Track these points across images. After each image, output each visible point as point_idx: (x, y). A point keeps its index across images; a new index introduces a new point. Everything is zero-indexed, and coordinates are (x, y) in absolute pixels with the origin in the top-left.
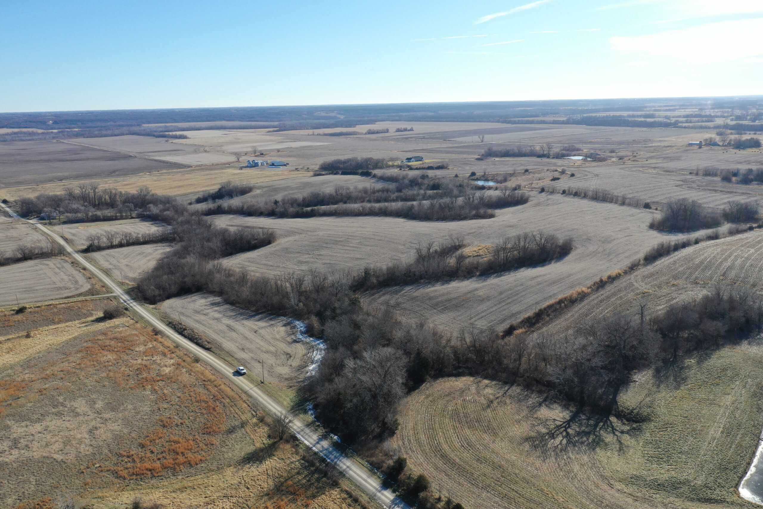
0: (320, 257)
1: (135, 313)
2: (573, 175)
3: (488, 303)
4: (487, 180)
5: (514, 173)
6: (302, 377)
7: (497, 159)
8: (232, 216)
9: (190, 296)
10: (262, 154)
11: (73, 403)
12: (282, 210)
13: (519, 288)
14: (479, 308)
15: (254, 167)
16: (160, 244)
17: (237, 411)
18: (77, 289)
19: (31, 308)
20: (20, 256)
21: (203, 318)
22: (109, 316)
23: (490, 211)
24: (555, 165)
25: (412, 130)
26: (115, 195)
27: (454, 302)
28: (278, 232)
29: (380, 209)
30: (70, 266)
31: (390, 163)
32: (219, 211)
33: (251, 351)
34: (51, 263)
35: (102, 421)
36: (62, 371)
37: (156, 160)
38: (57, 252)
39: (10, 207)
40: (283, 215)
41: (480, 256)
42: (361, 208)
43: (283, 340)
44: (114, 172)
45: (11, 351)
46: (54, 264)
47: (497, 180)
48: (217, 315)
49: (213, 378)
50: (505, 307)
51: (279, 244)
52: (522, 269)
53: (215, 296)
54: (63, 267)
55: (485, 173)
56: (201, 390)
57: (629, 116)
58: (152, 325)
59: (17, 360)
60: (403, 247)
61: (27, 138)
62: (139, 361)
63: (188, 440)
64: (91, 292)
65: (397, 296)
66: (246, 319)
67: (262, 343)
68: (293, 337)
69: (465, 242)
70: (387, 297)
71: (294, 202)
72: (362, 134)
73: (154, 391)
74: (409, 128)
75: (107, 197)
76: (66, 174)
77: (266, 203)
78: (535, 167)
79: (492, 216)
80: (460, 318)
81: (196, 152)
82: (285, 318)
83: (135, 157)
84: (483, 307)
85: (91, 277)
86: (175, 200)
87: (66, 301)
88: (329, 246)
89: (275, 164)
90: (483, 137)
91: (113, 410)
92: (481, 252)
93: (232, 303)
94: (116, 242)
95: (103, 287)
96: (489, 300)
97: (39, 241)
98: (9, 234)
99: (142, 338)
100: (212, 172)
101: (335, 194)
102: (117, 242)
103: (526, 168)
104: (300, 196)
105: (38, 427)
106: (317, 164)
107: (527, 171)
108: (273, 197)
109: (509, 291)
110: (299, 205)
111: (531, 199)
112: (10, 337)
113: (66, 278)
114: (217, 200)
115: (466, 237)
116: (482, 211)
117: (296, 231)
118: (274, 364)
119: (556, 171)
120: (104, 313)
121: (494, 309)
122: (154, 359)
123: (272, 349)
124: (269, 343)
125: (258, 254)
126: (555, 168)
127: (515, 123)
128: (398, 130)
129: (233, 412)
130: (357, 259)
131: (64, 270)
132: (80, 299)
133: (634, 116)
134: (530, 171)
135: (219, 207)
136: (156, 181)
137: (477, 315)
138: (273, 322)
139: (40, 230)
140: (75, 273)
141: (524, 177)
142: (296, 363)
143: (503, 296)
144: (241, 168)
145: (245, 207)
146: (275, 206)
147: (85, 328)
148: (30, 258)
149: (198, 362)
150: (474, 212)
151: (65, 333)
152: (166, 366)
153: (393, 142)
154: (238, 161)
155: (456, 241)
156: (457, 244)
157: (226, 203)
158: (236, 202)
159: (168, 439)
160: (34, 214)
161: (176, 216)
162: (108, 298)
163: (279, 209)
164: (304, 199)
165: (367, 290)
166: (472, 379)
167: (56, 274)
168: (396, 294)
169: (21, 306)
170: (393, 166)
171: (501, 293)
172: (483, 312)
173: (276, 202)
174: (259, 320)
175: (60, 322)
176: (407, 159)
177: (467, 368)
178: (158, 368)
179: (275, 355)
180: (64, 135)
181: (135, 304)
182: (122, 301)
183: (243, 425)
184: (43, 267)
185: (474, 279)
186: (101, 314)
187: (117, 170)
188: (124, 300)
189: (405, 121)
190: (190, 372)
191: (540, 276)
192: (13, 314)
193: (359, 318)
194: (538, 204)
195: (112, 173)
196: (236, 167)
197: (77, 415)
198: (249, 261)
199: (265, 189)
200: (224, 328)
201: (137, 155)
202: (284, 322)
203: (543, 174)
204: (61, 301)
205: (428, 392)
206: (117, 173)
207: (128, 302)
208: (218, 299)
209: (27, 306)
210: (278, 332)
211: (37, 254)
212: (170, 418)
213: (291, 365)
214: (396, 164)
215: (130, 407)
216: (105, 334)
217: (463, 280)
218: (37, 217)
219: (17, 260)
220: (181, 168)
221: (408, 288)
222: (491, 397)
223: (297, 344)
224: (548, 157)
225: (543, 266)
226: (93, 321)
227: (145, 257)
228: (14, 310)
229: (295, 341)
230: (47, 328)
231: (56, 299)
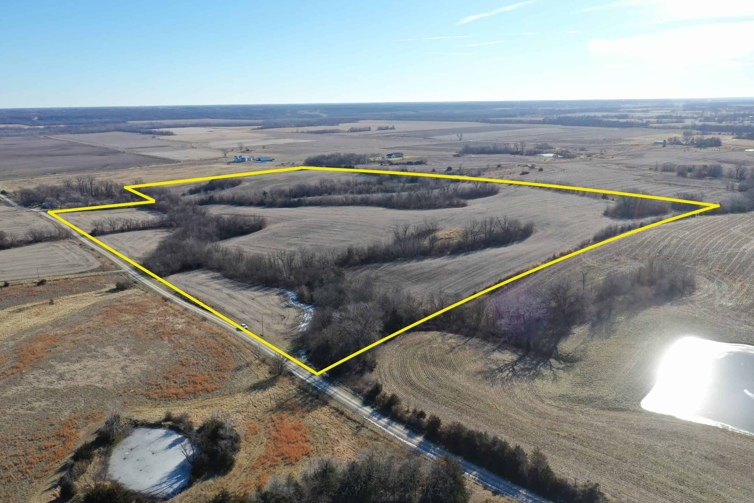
0: (308, 240)
1: (144, 285)
2: (541, 170)
3: (457, 276)
4: (461, 174)
5: (488, 168)
6: (295, 332)
7: (473, 156)
8: (223, 206)
9: (191, 272)
10: (248, 150)
11: (103, 349)
12: (270, 200)
13: (483, 263)
14: (448, 280)
15: (242, 162)
16: (158, 230)
17: (242, 355)
18: (89, 266)
19: (50, 281)
20: (31, 239)
21: (205, 288)
22: (120, 287)
23: (462, 201)
24: (527, 161)
25: (393, 128)
26: (111, 186)
27: (426, 275)
28: (269, 219)
29: (362, 199)
30: (78, 247)
31: (372, 159)
32: (211, 201)
33: (251, 314)
34: (60, 244)
35: (130, 362)
36: (88, 328)
37: (144, 156)
38: (64, 236)
39: (9, 198)
40: (272, 205)
41: (451, 238)
42: (344, 199)
43: (278, 305)
44: (105, 166)
45: (39, 314)
46: (64, 246)
47: (471, 174)
48: (218, 287)
49: (220, 332)
50: (470, 279)
51: (268, 230)
52: (488, 249)
53: (214, 272)
54: (73, 248)
55: (460, 168)
56: (211, 340)
57: (603, 117)
58: (160, 295)
59: (46, 321)
60: (382, 231)
61: (14, 134)
62: (154, 320)
63: (204, 375)
64: (102, 268)
65: (377, 271)
66: (244, 290)
67: (260, 308)
68: (286, 303)
69: (439, 227)
70: (367, 272)
71: (281, 193)
72: (345, 132)
73: (171, 341)
74: (390, 126)
75: (103, 188)
76: (59, 168)
77: (255, 194)
78: (508, 163)
79: (464, 205)
80: (431, 288)
81: (183, 148)
82: (278, 289)
83: (124, 152)
84: (452, 279)
85: (99, 256)
86: (169, 191)
87: (81, 275)
88: (315, 230)
89: (261, 160)
90: (461, 136)
91: (138, 353)
92: (452, 235)
93: (230, 277)
94: (117, 228)
95: (112, 264)
96: (457, 273)
97: (46, 226)
98: (16, 220)
99: (154, 304)
100: (201, 166)
101: (319, 186)
102: (119, 228)
103: (498, 163)
104: (287, 188)
105: (77, 366)
106: (301, 160)
107: (499, 166)
108: (261, 189)
109: (474, 265)
110: (286, 196)
111: (501, 190)
112: (36, 304)
113: (76, 257)
114: (209, 191)
115: (440, 223)
116: (455, 201)
117: (285, 218)
118: (271, 323)
119: (527, 166)
120: (117, 285)
121: (461, 280)
122: (167, 319)
123: (268, 312)
124: (265, 308)
125: (250, 238)
126: (525, 164)
127: (493, 122)
128: (380, 129)
129: (239, 355)
130: (342, 241)
131: (74, 251)
132: (93, 274)
133: (607, 117)
134: (502, 166)
135: (211, 198)
136: (147, 175)
137: (446, 285)
138: (267, 292)
139: (45, 217)
140: (85, 253)
141: (497, 171)
142: (289, 322)
143: (468, 270)
144: (229, 163)
145: (236, 197)
146: (264, 197)
147: (101, 297)
148: (41, 241)
149: (205, 321)
150: (447, 202)
151: (84, 301)
152: (178, 324)
153: (374, 140)
154: (225, 157)
155: (430, 225)
156: (431, 228)
157: (217, 194)
158: (227, 193)
159: (187, 374)
160: (36, 203)
161: (172, 206)
162: (118, 273)
163: (268, 199)
164: (291, 191)
165: (350, 266)
166: (439, 333)
167: (68, 254)
168: (377, 269)
169: (41, 279)
170: (374, 162)
171: (468, 267)
172: (451, 283)
173: (265, 193)
174: (255, 291)
175: (77, 292)
176: (388, 155)
177: (435, 325)
178: (172, 325)
179: (271, 316)
180: (50, 131)
181: (142, 278)
182: (131, 276)
183: (248, 365)
184: (54, 248)
185: (446, 257)
186: (114, 286)
187: (108, 165)
188: (132, 276)
189: (386, 119)
190: (200, 328)
191: (503, 253)
192: (35, 286)
193: (343, 286)
194: (507, 195)
195: (104, 167)
196: (223, 162)
197: (109, 357)
198: (243, 244)
199: (253, 182)
200: (225, 296)
201: (125, 150)
202: (278, 292)
203: (514, 169)
204: (77, 276)
205: (401, 342)
206: (108, 167)
207: (137, 277)
208: (217, 274)
209: (47, 279)
210: (273, 300)
211: (46, 238)
212: (187, 359)
213: (285, 324)
214: (377, 159)
215: (152, 352)
216: (120, 301)
217: (435, 258)
218: (39, 206)
219: (28, 243)
220: (170, 163)
221: (386, 265)
222: (454, 345)
223: (291, 309)
224: (522, 154)
225: (506, 246)
226: (107, 292)
227: (147, 240)
228: (35, 283)
229: (288, 306)
230: (67, 297)
231: (71, 274)
